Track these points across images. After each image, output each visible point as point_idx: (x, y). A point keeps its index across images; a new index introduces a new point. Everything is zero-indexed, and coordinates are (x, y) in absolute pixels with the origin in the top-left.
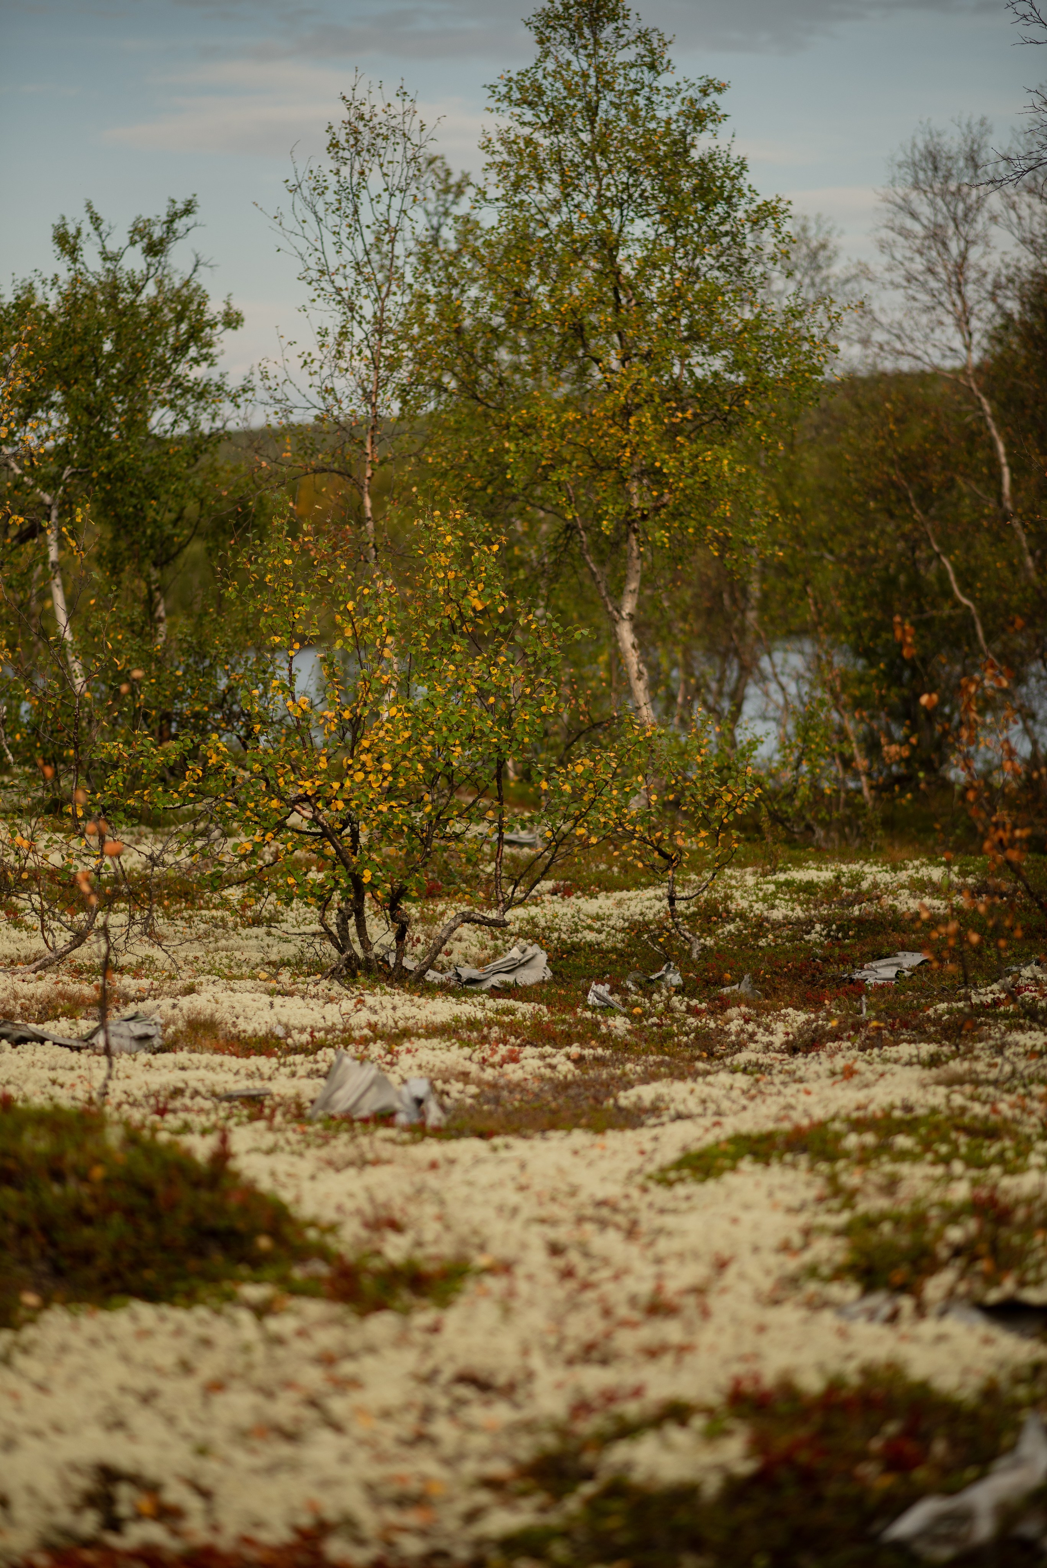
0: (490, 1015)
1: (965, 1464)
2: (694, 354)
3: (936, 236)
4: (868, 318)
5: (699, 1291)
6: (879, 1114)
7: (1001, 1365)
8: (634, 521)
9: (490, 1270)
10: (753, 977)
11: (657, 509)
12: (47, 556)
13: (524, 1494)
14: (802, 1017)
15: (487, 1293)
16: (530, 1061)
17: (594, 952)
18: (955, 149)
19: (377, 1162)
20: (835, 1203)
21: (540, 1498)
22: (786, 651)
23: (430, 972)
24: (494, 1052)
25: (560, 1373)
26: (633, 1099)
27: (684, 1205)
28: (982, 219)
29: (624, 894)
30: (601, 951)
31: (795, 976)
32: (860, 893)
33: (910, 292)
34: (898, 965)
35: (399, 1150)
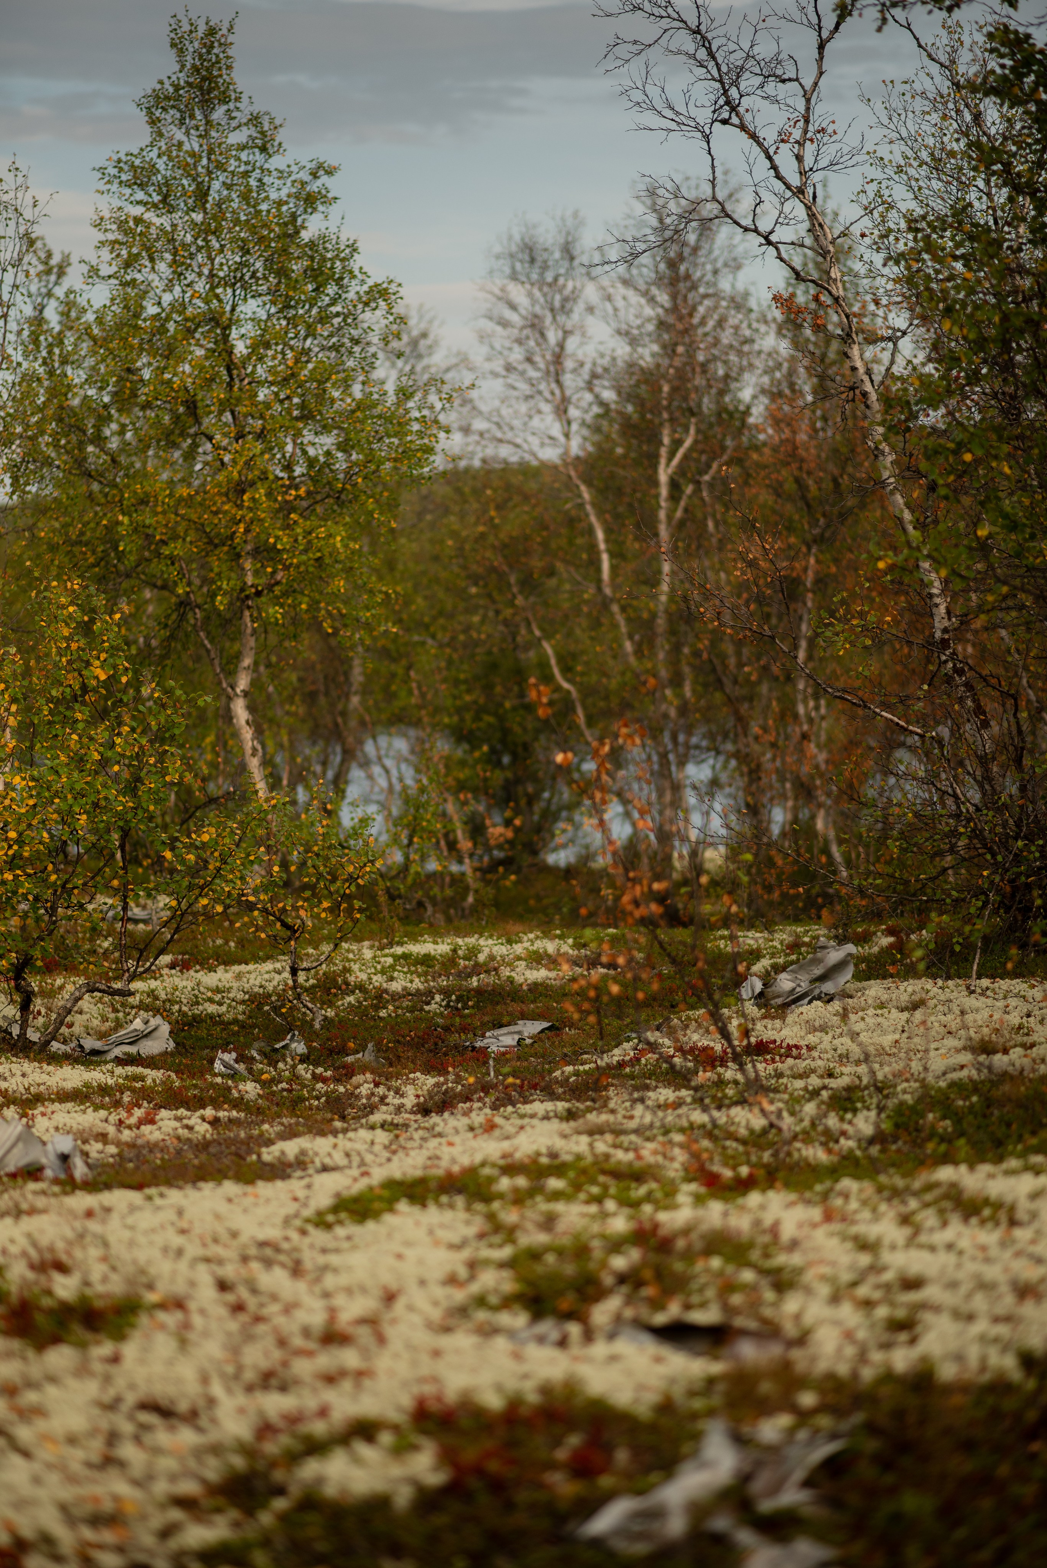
0: (121, 1081)
1: (648, 1469)
2: (305, 432)
3: (535, 325)
4: (468, 407)
5: (371, 1321)
6: (526, 1161)
7: (672, 1381)
8: (247, 597)
9: (162, 1306)
10: (376, 1045)
11: (270, 587)
13: (218, 1510)
14: (431, 1081)
15: (162, 1327)
16: (167, 1122)
17: (215, 1023)
18: (550, 241)
19: (32, 1211)
20: (497, 1239)
21: (234, 1514)
22: (390, 735)
23: (54, 1043)
24: (130, 1113)
25: (241, 1399)
26: (277, 1154)
27: (346, 1245)
28: (579, 309)
29: (243, 968)
30: (222, 1023)
31: (419, 1044)
32: (477, 964)
33: (509, 381)
34: (519, 1033)
35: (53, 1201)
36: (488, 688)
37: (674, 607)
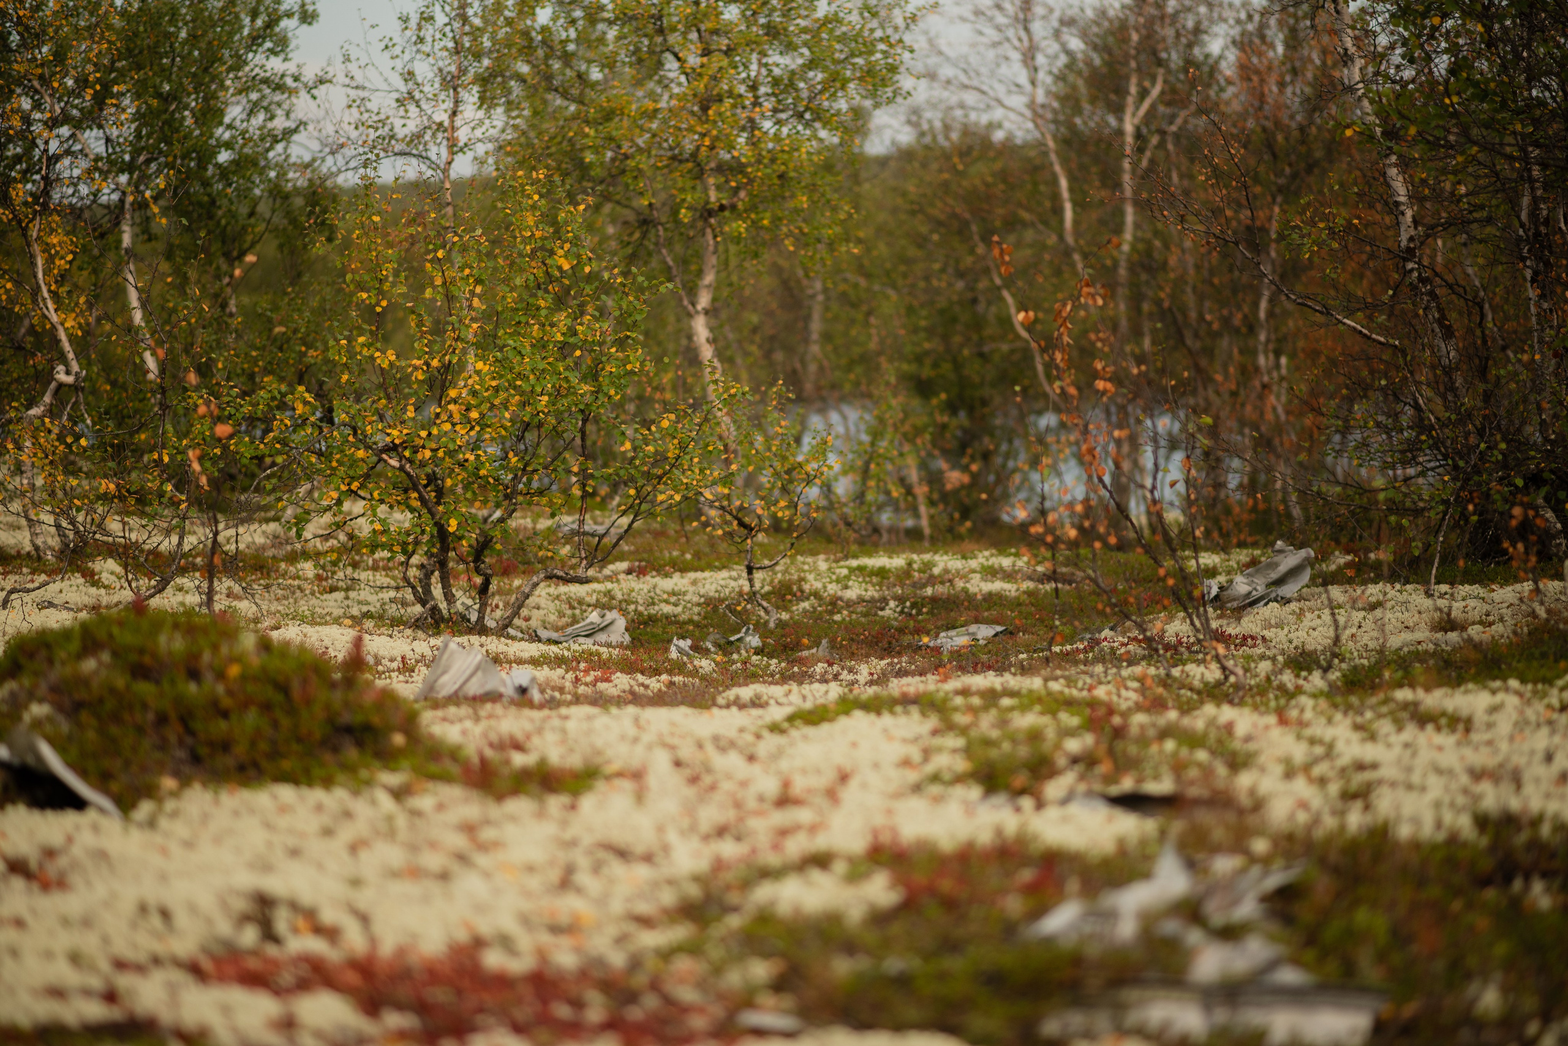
0: (577, 654)
2: (770, 52)
5: (826, 792)
8: (711, 212)
9: (619, 776)
10: (829, 644)
11: (733, 203)
12: (119, 241)
14: (884, 663)
15: (619, 791)
16: (622, 682)
17: (670, 623)
20: (950, 734)
23: (511, 630)
24: (586, 675)
25: (697, 846)
26: (732, 698)
27: (799, 742)
29: (698, 575)
30: (677, 622)
31: (872, 642)
32: (932, 576)
33: (979, 26)
34: (973, 635)
36: (945, 338)
37: (1136, 257)
